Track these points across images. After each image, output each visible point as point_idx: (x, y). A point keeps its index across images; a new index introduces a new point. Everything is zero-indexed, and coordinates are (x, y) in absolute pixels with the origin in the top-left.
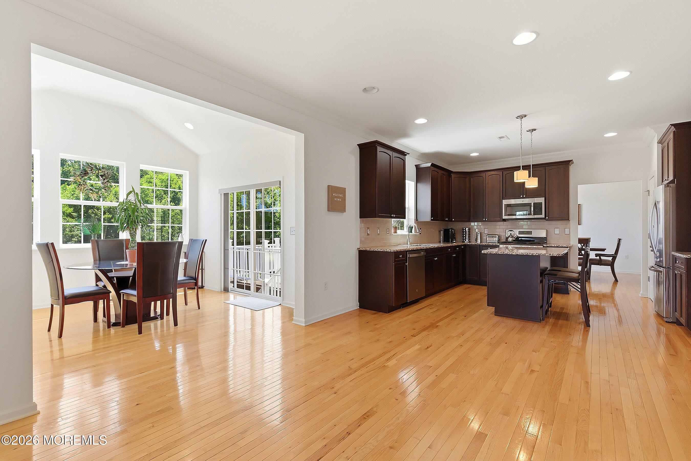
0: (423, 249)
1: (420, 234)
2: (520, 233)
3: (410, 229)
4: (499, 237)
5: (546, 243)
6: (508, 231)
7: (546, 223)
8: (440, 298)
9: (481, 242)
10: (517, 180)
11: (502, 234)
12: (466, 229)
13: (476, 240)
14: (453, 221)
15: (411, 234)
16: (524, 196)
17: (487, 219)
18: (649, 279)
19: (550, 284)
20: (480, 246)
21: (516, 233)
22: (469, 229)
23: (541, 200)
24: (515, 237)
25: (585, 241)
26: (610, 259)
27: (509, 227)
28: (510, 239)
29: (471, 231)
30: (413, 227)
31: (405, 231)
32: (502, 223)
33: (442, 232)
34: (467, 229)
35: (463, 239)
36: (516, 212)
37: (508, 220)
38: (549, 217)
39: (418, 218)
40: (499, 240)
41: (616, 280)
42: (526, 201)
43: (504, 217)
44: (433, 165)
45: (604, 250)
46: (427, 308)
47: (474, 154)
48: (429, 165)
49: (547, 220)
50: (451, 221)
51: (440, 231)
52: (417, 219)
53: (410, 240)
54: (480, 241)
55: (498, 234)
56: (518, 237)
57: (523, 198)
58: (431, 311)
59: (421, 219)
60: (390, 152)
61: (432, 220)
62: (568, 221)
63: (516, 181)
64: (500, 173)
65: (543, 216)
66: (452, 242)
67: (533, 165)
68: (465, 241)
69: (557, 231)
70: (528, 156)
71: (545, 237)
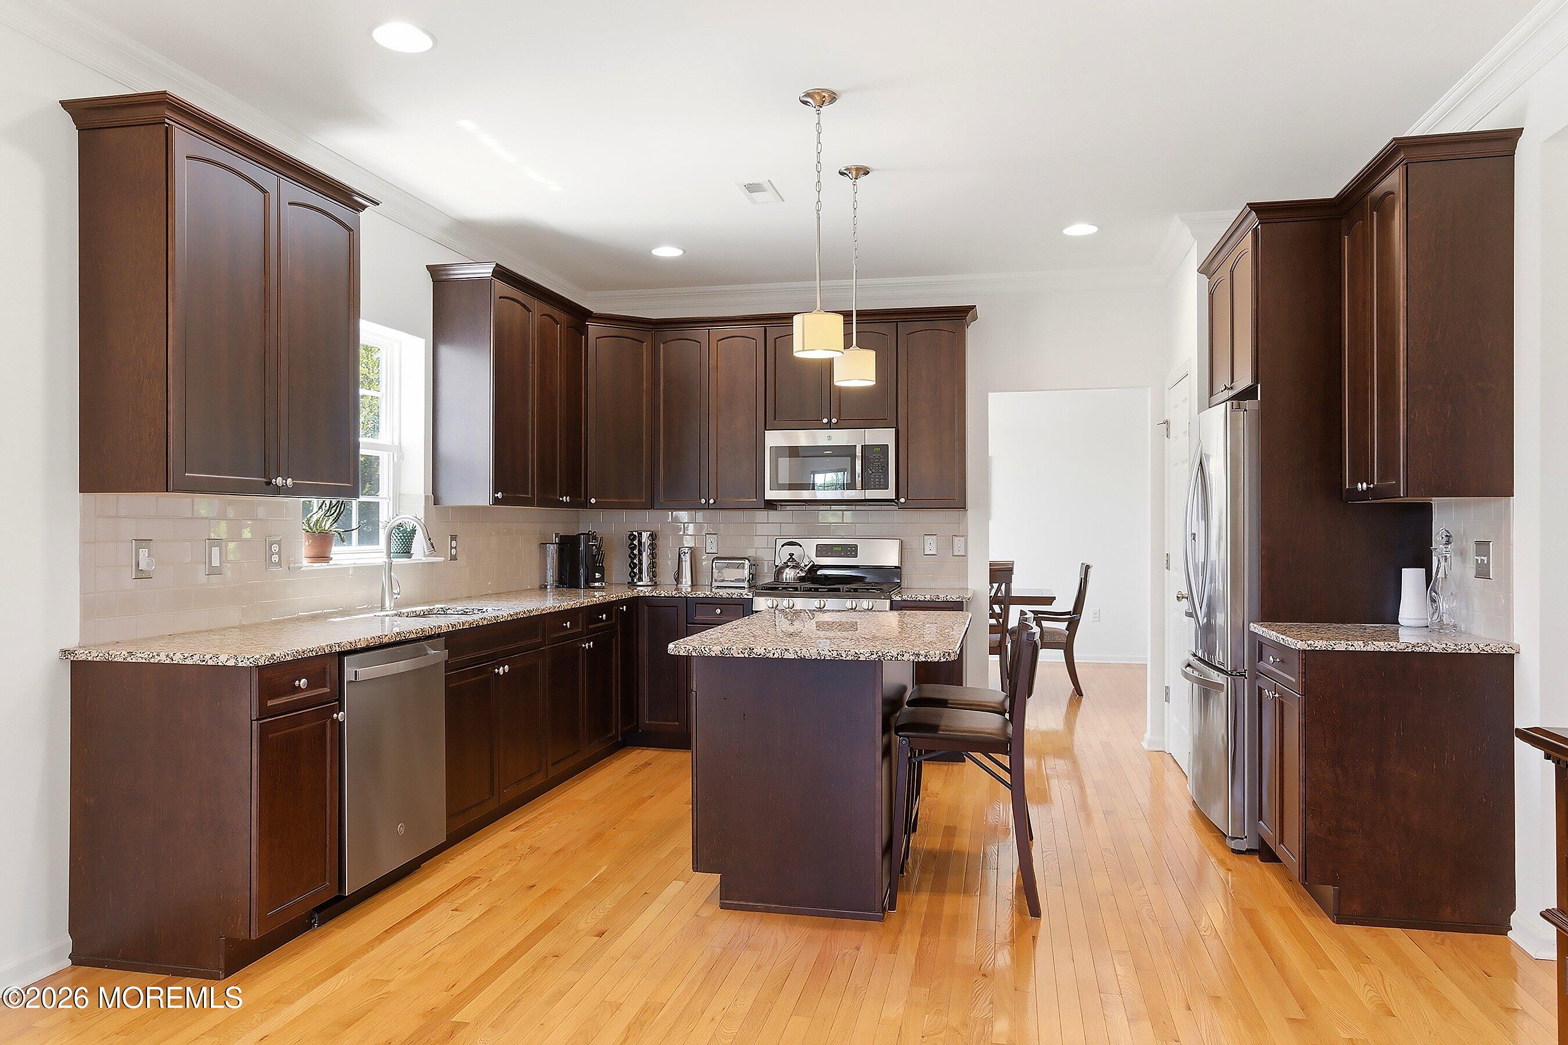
0: (439, 635)
1: (454, 558)
2: (822, 551)
3: (405, 540)
4: (754, 565)
5: (899, 585)
6: (782, 546)
7: (897, 517)
8: (518, 833)
9: (694, 585)
10: (804, 350)
11: (766, 555)
12: (640, 534)
13: (678, 578)
14: (593, 507)
15: (405, 561)
16: (834, 421)
17: (711, 501)
18: (1167, 694)
19: (914, 764)
20: (687, 599)
21: (808, 552)
22: (653, 536)
23: (885, 437)
24: (806, 566)
25: (1001, 573)
26: (1063, 626)
27: (788, 529)
28: (789, 574)
29: (660, 542)
30: (414, 531)
31: (375, 554)
32: (762, 515)
33: (552, 549)
34: (645, 536)
35: (632, 575)
36: (814, 473)
37: (783, 503)
38: (907, 499)
39: (443, 492)
40: (753, 577)
41: (1078, 691)
42: (840, 437)
43: (770, 495)
44: (501, 273)
45: (1050, 600)
46: (444, 906)
47: (667, 252)
48: (486, 271)
49: (903, 507)
50: (585, 505)
51: (543, 545)
52: (435, 497)
53: (395, 591)
54: (690, 583)
55: (751, 553)
56: (814, 568)
57: (830, 426)
58: (461, 920)
59: (456, 496)
60: (267, 178)
61: (497, 502)
62: (961, 512)
63: (799, 353)
64: (755, 331)
65: (890, 493)
66: (588, 586)
67: (860, 313)
68: (639, 583)
69: (931, 547)
70: (844, 282)
71: (896, 567)
